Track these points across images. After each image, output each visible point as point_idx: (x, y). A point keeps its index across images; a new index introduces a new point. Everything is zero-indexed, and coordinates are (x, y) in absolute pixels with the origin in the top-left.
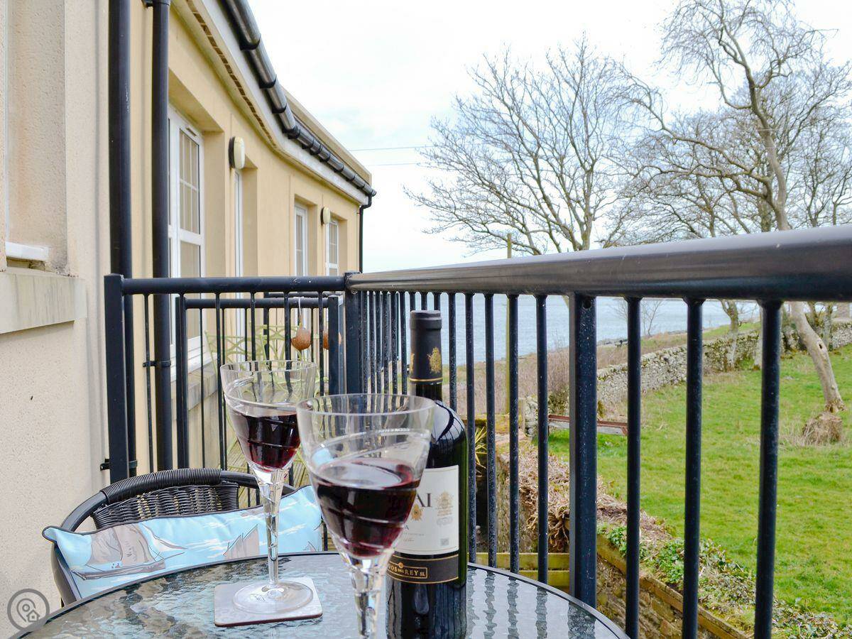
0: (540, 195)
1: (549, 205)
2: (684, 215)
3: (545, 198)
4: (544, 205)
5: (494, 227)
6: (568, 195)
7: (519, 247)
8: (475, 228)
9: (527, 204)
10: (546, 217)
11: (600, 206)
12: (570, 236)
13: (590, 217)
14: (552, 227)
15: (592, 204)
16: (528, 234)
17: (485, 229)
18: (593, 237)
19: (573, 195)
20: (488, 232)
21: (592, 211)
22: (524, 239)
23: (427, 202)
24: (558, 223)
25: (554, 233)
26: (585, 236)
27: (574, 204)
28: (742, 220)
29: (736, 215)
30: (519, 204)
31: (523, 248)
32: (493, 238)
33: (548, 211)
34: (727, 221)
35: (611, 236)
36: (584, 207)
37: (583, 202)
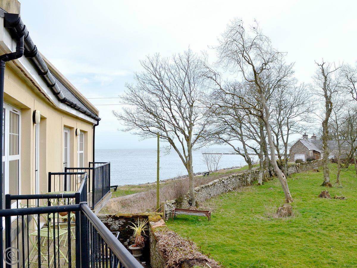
0: (171, 115)
1: (175, 120)
2: (229, 122)
3: (173, 116)
4: (173, 120)
5: (152, 129)
6: (182, 115)
7: (162, 137)
8: (144, 129)
9: (166, 119)
10: (174, 125)
11: (196, 120)
12: (183, 133)
13: (192, 125)
14: (176, 129)
15: (192, 119)
16: (166, 132)
17: (148, 130)
18: (193, 133)
19: (185, 116)
20: (150, 131)
21: (192, 122)
22: (164, 134)
23: (123, 118)
24: (179, 127)
25: (177, 132)
26: (190, 133)
27: (185, 119)
28: (252, 124)
29: (250, 122)
30: (162, 119)
31: (164, 137)
32: (152, 133)
33: (174, 122)
34: (246, 124)
35: (200, 133)
36: (189, 120)
37: (189, 119)
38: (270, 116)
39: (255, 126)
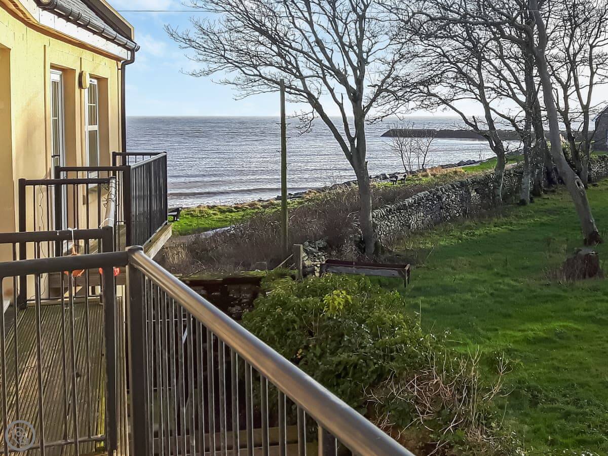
1: (323, 49)
2: (454, 57)
3: (319, 42)
4: (317, 49)
5: (266, 71)
6: (341, 38)
7: (293, 91)
8: (246, 72)
9: (300, 48)
10: (319, 61)
11: (373, 50)
12: (343, 81)
13: (363, 62)
14: (325, 71)
15: (365, 49)
16: (302, 78)
17: (256, 72)
18: (365, 83)
19: (346, 39)
20: (260, 75)
21: (365, 57)
22: (298, 83)
23: (194, 44)
24: (333, 68)
25: (328, 78)
26: (359, 81)
27: (347, 49)
28: (507, 61)
29: (501, 57)
30: (291, 47)
31: (297, 92)
32: (266, 81)
34: (493, 61)
35: (383, 82)
36: (357, 51)
37: (355, 48)
38: (550, 43)
39: (513, 65)
